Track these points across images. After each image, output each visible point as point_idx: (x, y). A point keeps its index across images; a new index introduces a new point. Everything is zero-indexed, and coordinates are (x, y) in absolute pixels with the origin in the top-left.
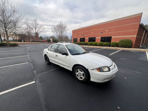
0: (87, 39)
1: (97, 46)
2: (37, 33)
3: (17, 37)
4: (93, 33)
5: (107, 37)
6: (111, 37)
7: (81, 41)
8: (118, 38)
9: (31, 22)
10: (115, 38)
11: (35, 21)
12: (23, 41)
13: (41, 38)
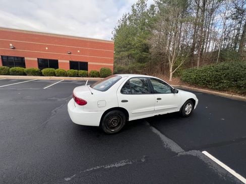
1: (67, 76)
4: (49, 51)
5: (81, 63)
6: (87, 63)
8: (96, 65)
10: (93, 66)
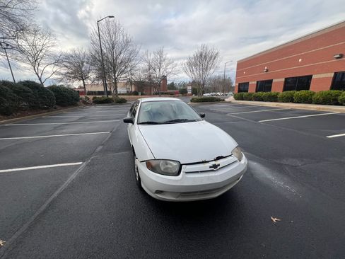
0: (278, 82)
2: (164, 76)
3: (133, 86)
4: (303, 63)
7: (258, 90)
9: (153, 56)
11: (160, 53)
12: (140, 93)
13: (172, 86)
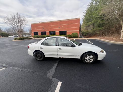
0: (48, 32)
4: (53, 28)
6: (66, 31)
7: (42, 34)
10: (69, 32)
